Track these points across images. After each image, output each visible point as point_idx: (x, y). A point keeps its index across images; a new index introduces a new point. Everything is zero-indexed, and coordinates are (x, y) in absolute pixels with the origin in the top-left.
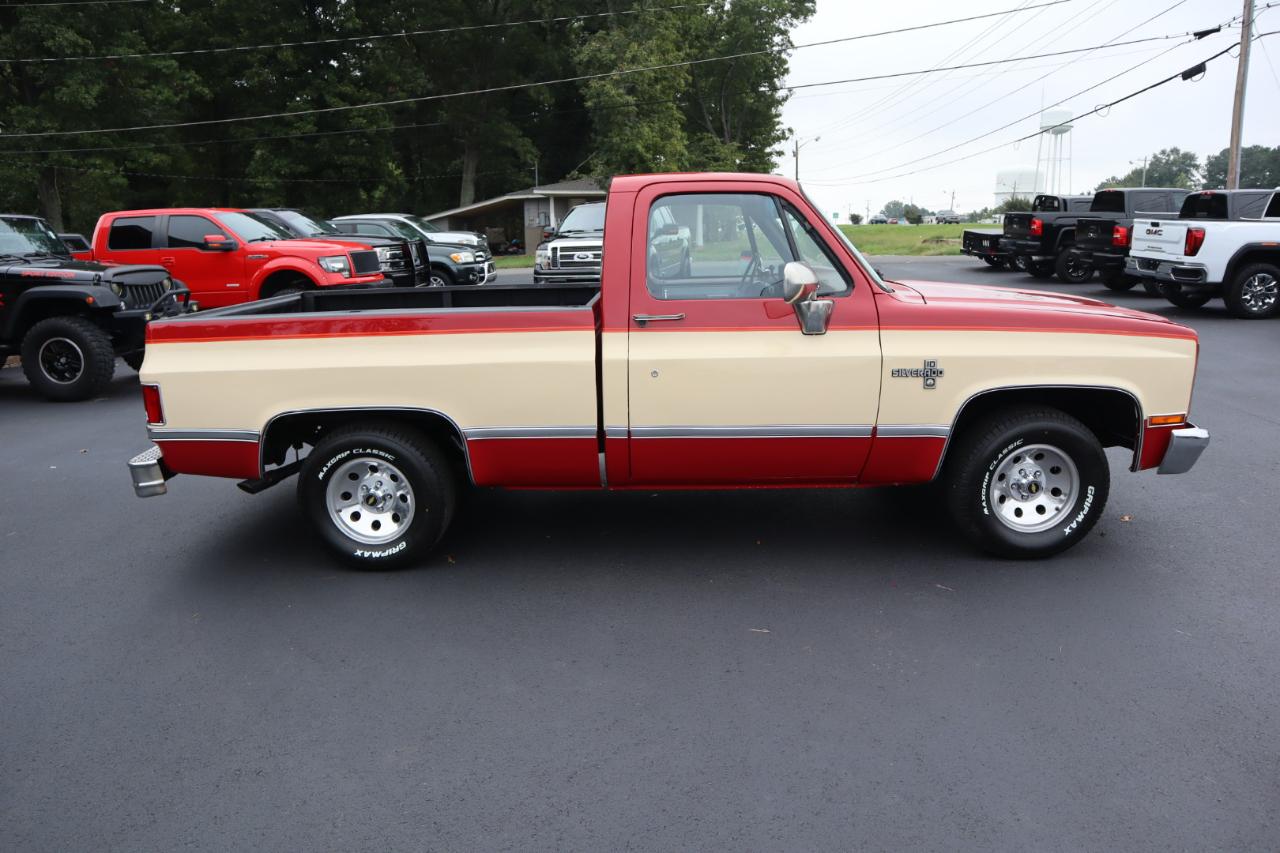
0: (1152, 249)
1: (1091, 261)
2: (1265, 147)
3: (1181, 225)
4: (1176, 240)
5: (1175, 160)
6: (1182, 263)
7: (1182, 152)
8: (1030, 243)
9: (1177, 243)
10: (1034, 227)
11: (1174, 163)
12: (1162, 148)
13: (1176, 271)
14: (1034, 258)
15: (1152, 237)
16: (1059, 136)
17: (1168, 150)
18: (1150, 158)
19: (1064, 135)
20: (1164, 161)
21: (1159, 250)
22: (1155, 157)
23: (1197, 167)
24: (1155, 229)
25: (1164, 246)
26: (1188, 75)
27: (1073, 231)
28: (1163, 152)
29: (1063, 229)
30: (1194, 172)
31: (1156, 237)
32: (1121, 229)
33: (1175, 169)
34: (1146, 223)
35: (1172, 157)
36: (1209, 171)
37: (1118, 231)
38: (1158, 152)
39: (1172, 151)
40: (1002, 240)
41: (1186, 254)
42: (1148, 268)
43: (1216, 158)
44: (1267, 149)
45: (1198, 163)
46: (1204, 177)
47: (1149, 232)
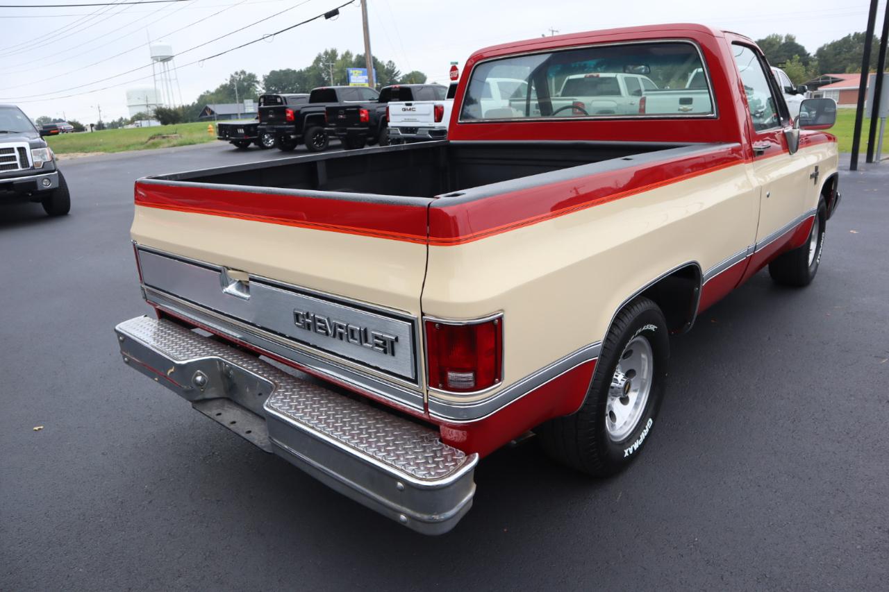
0: (406, 120)
1: (345, 134)
2: (293, 69)
3: (429, 103)
4: (427, 113)
5: (244, 78)
6: (434, 127)
7: (247, 73)
8: (287, 126)
9: (428, 115)
10: (289, 115)
11: (244, 80)
12: (236, 71)
13: (431, 132)
14: (292, 137)
15: (406, 112)
16: (166, 63)
17: (239, 72)
18: (229, 78)
19: (169, 62)
20: (238, 79)
21: (415, 121)
22: (232, 76)
23: (258, 82)
24: (409, 107)
25: (418, 118)
26: (328, 15)
27: (323, 116)
28: (236, 73)
29: (308, 115)
30: (257, 86)
31: (411, 112)
32: (364, 111)
33: (245, 84)
34: (401, 104)
35: (242, 77)
36: (266, 85)
37: (363, 112)
38: (233, 74)
39: (241, 72)
40: (259, 126)
41: (435, 121)
42: (406, 133)
43: (268, 76)
44: (294, 71)
45: (258, 80)
46: (263, 88)
47: (405, 110)
